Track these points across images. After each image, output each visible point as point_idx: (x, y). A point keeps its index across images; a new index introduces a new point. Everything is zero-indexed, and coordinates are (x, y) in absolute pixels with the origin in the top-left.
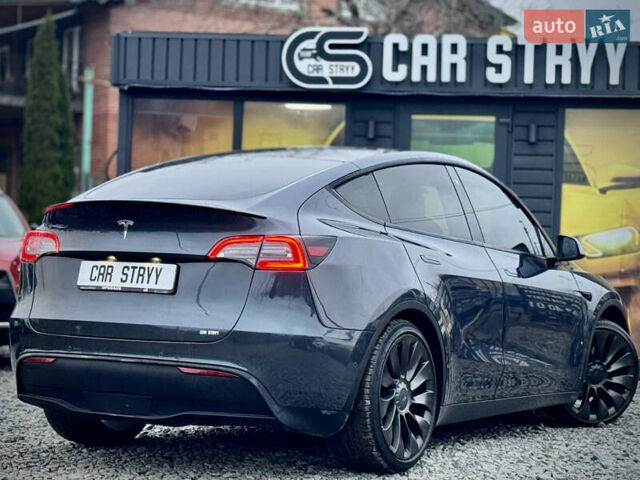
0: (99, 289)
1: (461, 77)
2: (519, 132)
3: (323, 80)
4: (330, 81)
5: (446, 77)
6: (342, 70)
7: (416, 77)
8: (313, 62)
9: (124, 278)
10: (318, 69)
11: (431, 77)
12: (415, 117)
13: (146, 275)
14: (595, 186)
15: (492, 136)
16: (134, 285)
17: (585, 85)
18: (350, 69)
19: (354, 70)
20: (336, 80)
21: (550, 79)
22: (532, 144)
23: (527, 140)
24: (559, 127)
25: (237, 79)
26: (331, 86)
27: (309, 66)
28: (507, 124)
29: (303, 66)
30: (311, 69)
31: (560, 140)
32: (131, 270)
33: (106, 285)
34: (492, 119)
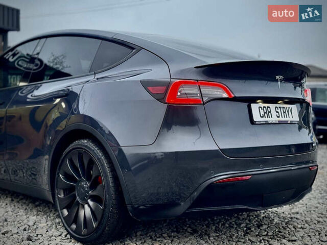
0: (267, 123)
9: (278, 114)
13: (287, 112)
16: (283, 119)
32: (279, 109)
33: (270, 120)
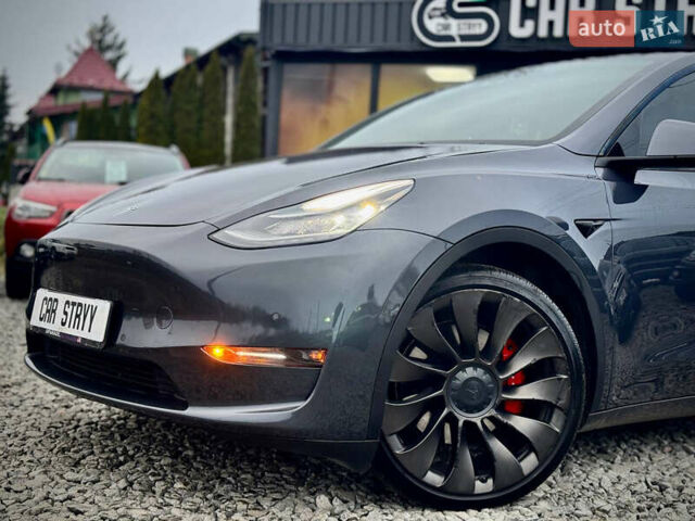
3: (451, 39)
4: (457, 38)
6: (469, 28)
7: (543, 32)
8: (442, 20)
10: (447, 27)
11: (558, 32)
18: (478, 26)
19: (481, 27)
20: (464, 38)
25: (371, 40)
26: (458, 43)
27: (438, 25)
29: (432, 25)
30: (440, 28)
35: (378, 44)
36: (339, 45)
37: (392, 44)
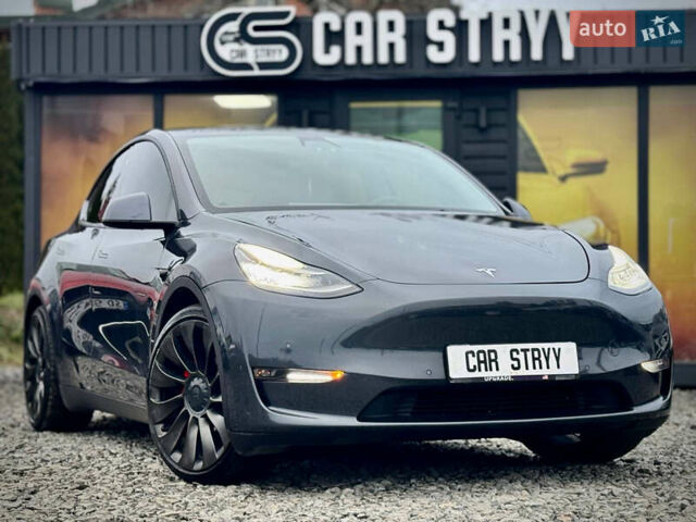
1: (400, 57)
2: (468, 118)
3: (247, 67)
4: (256, 67)
5: (383, 58)
6: (268, 54)
7: (351, 59)
8: (236, 46)
10: (242, 54)
11: (367, 59)
12: (354, 105)
14: (554, 173)
15: (438, 123)
17: (537, 62)
18: (277, 53)
19: (281, 54)
20: (262, 66)
21: (498, 55)
22: (482, 130)
23: (477, 126)
24: (511, 110)
25: (154, 68)
26: (257, 72)
27: (232, 51)
28: (453, 109)
29: (225, 52)
30: (234, 54)
31: (513, 125)
34: (437, 104)
35: (162, 74)
36: (114, 75)
37: (178, 74)
